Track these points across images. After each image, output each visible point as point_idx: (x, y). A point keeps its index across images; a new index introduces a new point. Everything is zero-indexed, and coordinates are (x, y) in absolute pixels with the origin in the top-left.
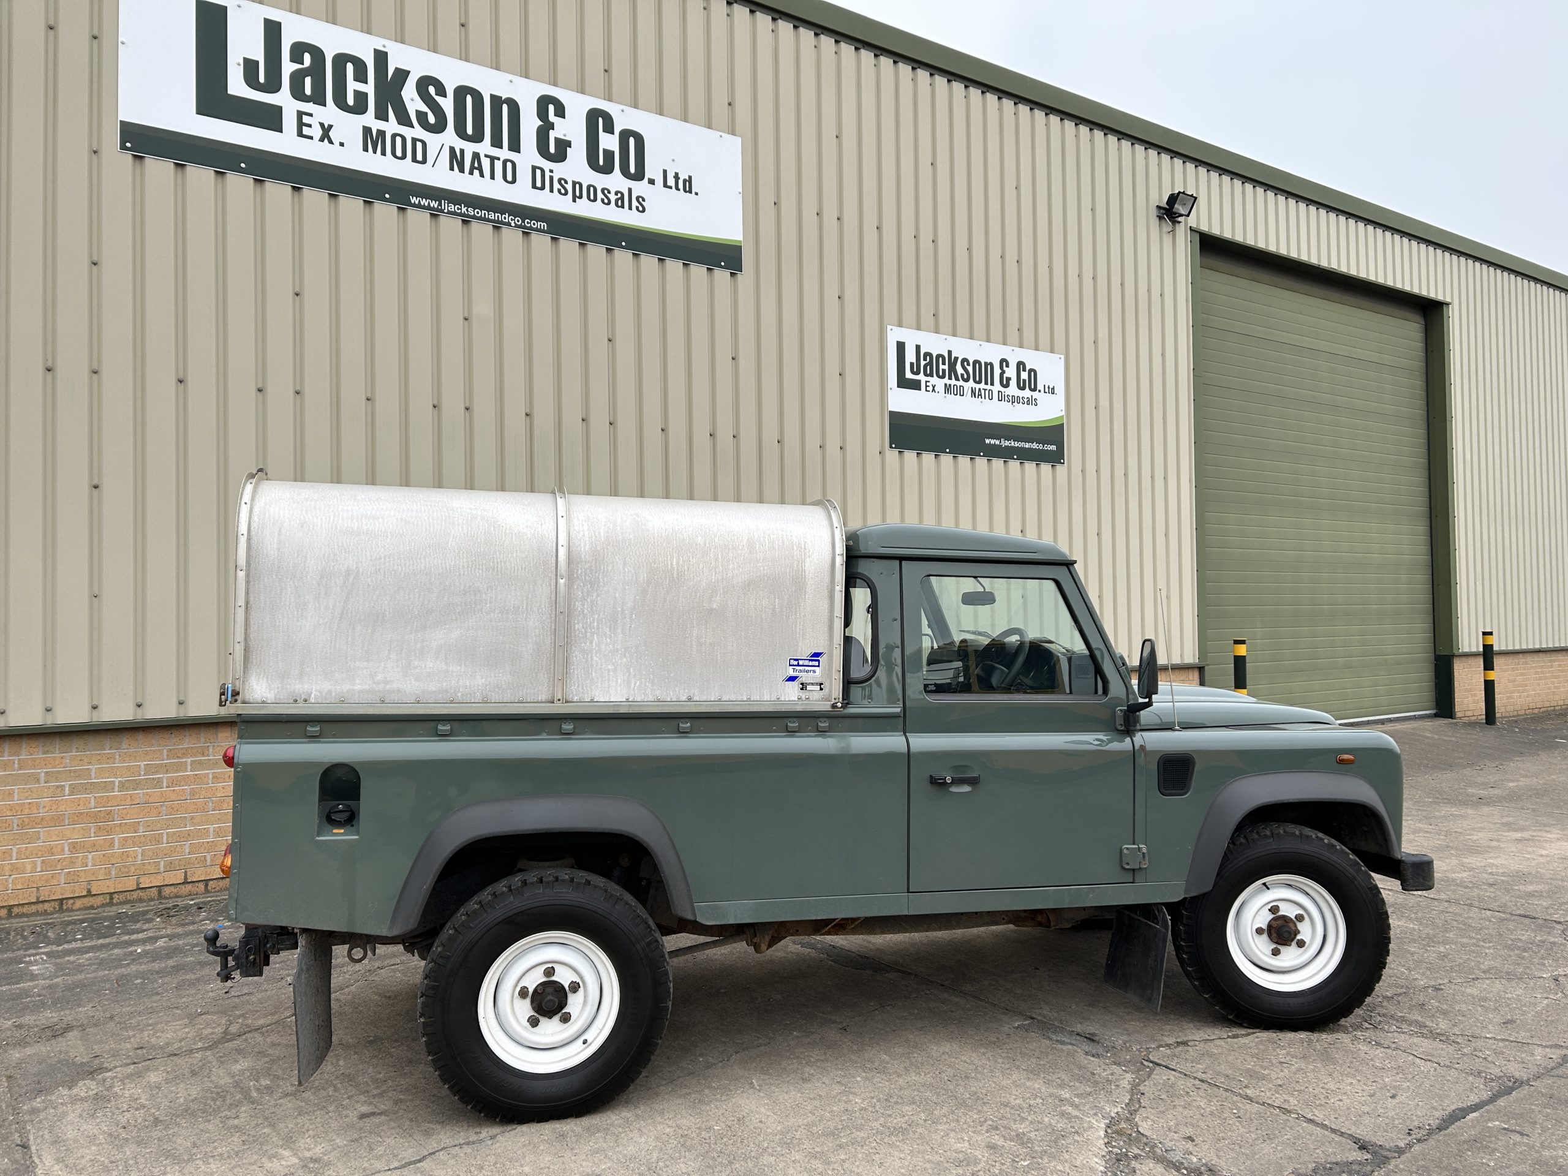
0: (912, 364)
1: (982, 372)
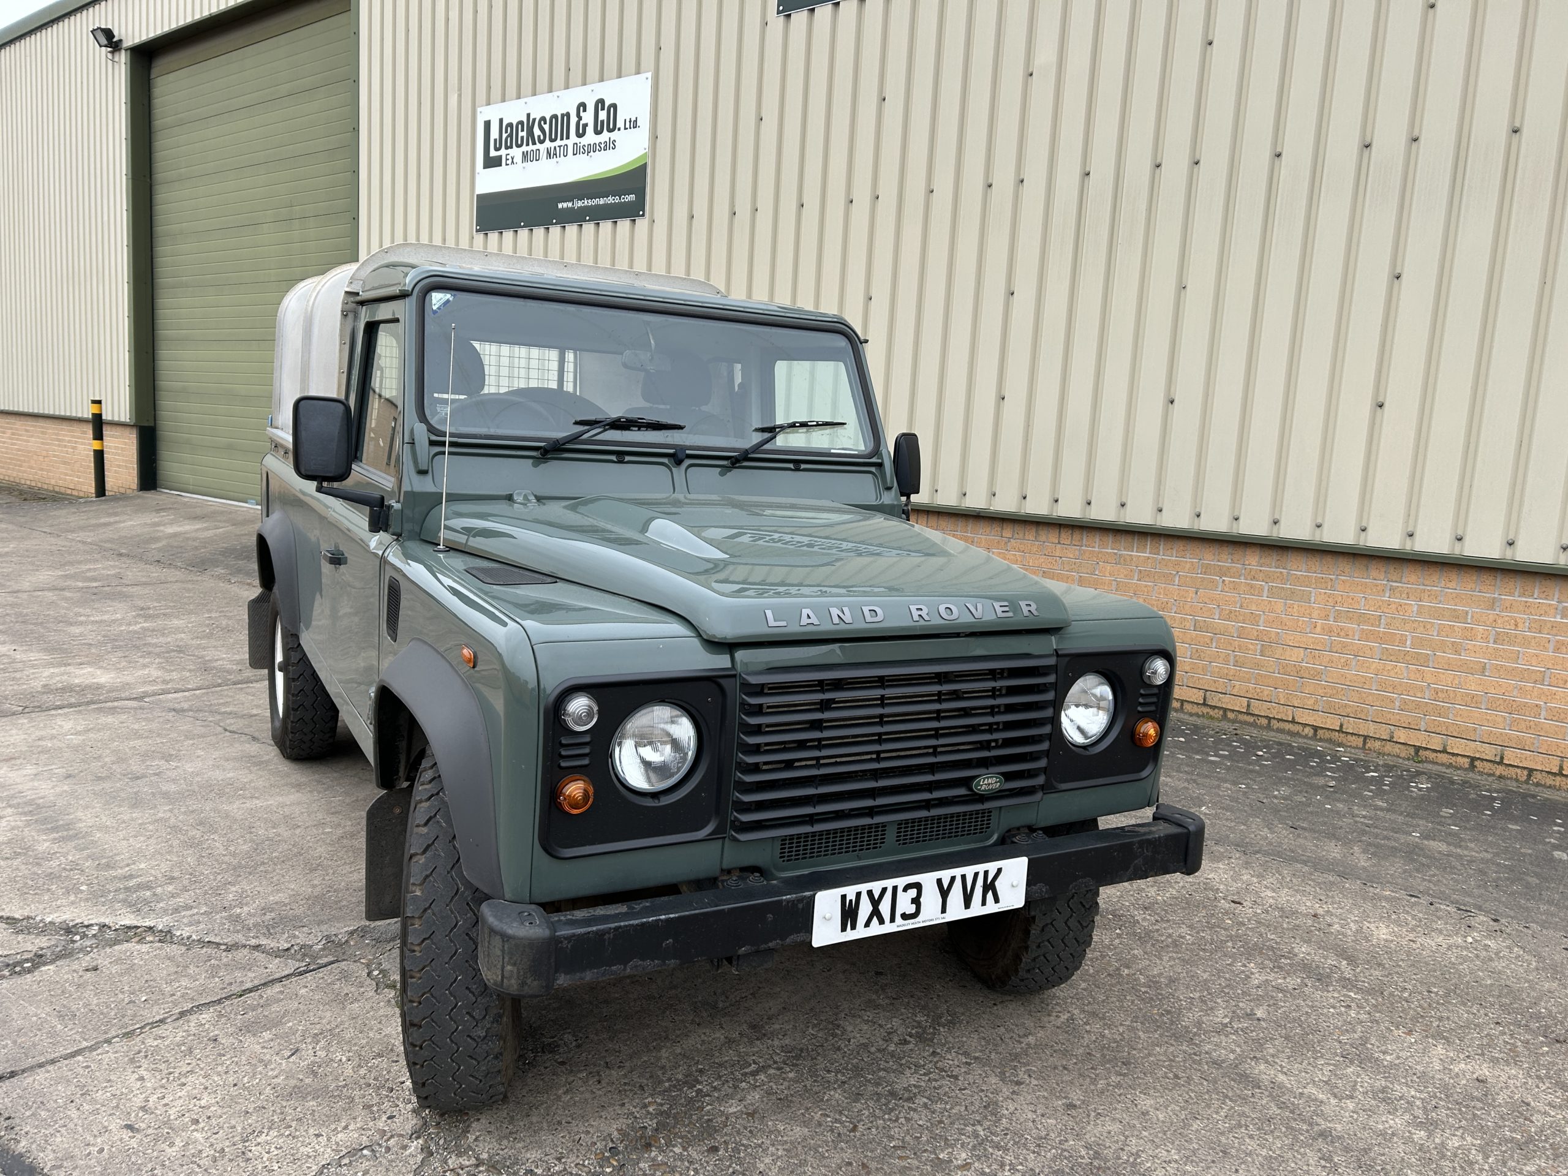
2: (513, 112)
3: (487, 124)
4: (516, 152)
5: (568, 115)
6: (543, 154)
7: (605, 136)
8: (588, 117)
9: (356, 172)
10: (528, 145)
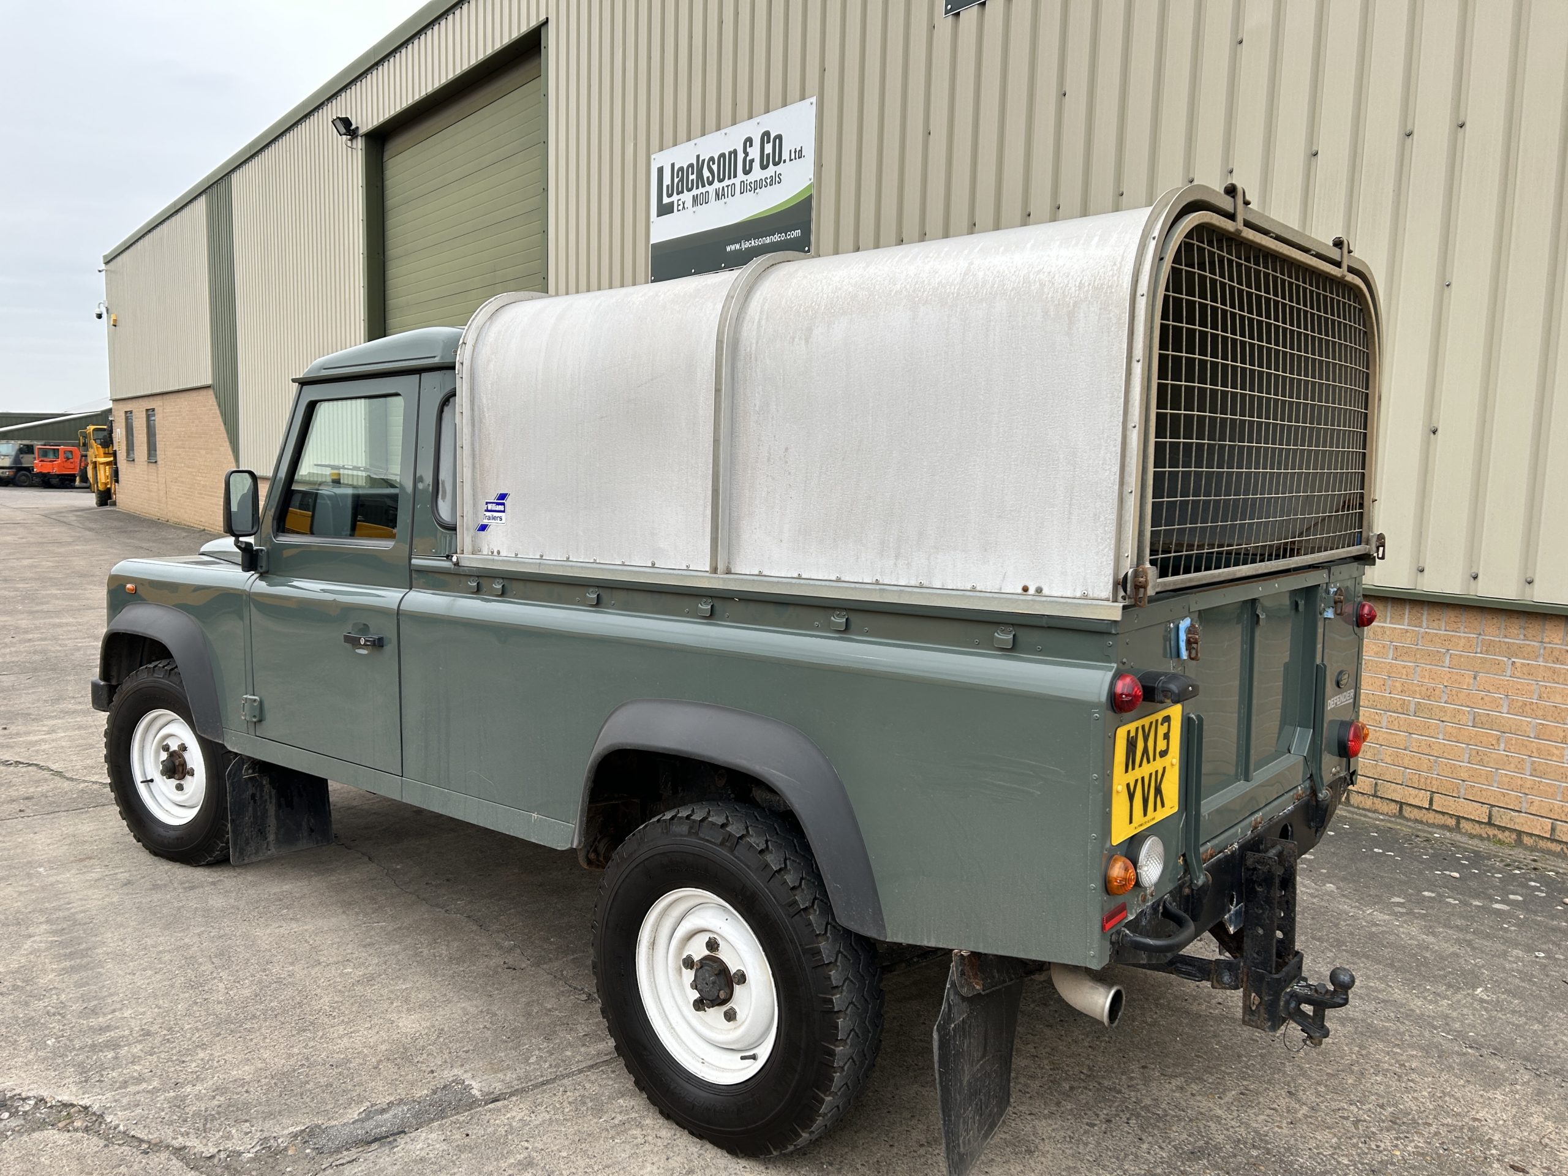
0: (668, 186)
1: (726, 165)
2: (683, 155)
3: (661, 170)
4: (687, 197)
5: (735, 152)
6: (712, 195)
7: (772, 170)
8: (754, 153)
9: (545, 232)
10: (697, 188)
